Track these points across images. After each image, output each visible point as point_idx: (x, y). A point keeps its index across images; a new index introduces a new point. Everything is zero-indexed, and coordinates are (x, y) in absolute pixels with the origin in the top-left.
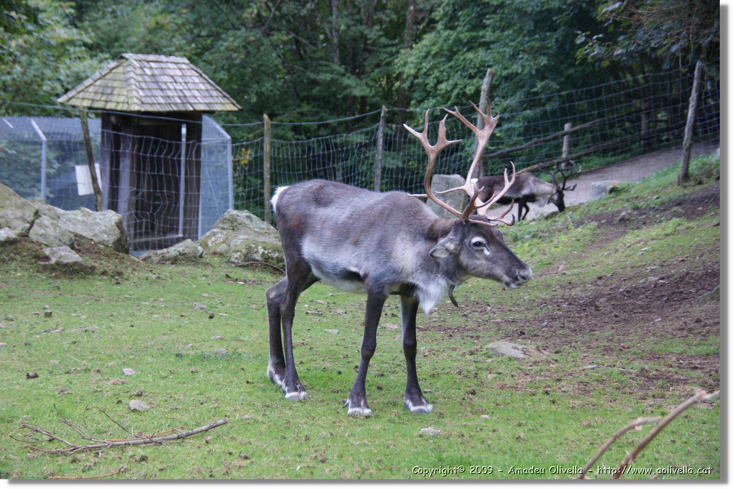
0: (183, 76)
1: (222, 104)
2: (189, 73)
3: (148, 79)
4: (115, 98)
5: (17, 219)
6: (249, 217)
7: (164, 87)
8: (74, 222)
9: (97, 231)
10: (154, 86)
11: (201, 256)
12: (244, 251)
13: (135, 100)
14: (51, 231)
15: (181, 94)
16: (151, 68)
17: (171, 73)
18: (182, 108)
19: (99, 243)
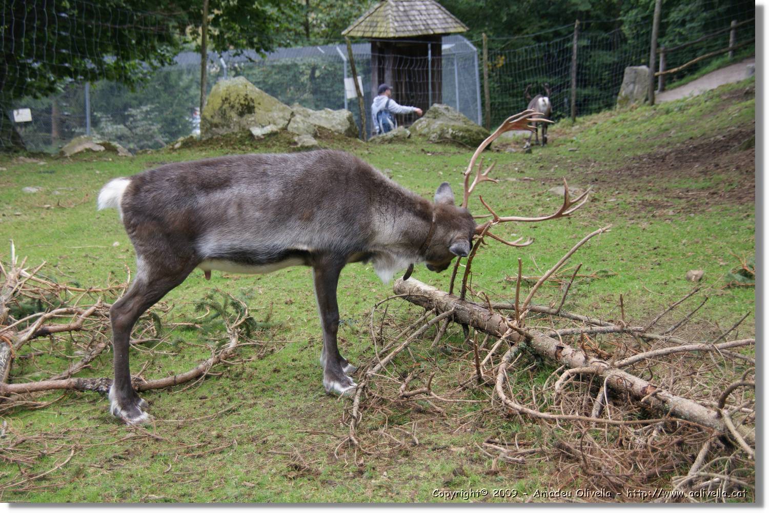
0: (427, 10)
1: (455, 27)
2: (431, 7)
3: (401, 14)
4: (378, 29)
5: (280, 118)
6: (447, 109)
7: (412, 18)
8: (320, 118)
9: (334, 124)
10: (405, 18)
11: (409, 137)
12: (439, 132)
13: (392, 30)
14: (301, 125)
15: (425, 23)
16: (404, 6)
17: (418, 8)
18: (425, 33)
19: (336, 131)
